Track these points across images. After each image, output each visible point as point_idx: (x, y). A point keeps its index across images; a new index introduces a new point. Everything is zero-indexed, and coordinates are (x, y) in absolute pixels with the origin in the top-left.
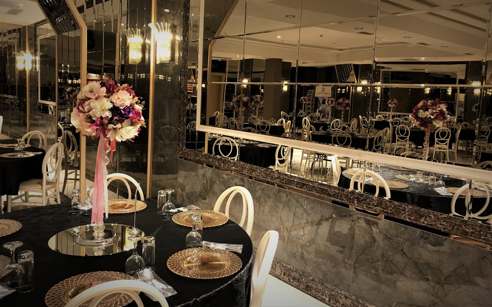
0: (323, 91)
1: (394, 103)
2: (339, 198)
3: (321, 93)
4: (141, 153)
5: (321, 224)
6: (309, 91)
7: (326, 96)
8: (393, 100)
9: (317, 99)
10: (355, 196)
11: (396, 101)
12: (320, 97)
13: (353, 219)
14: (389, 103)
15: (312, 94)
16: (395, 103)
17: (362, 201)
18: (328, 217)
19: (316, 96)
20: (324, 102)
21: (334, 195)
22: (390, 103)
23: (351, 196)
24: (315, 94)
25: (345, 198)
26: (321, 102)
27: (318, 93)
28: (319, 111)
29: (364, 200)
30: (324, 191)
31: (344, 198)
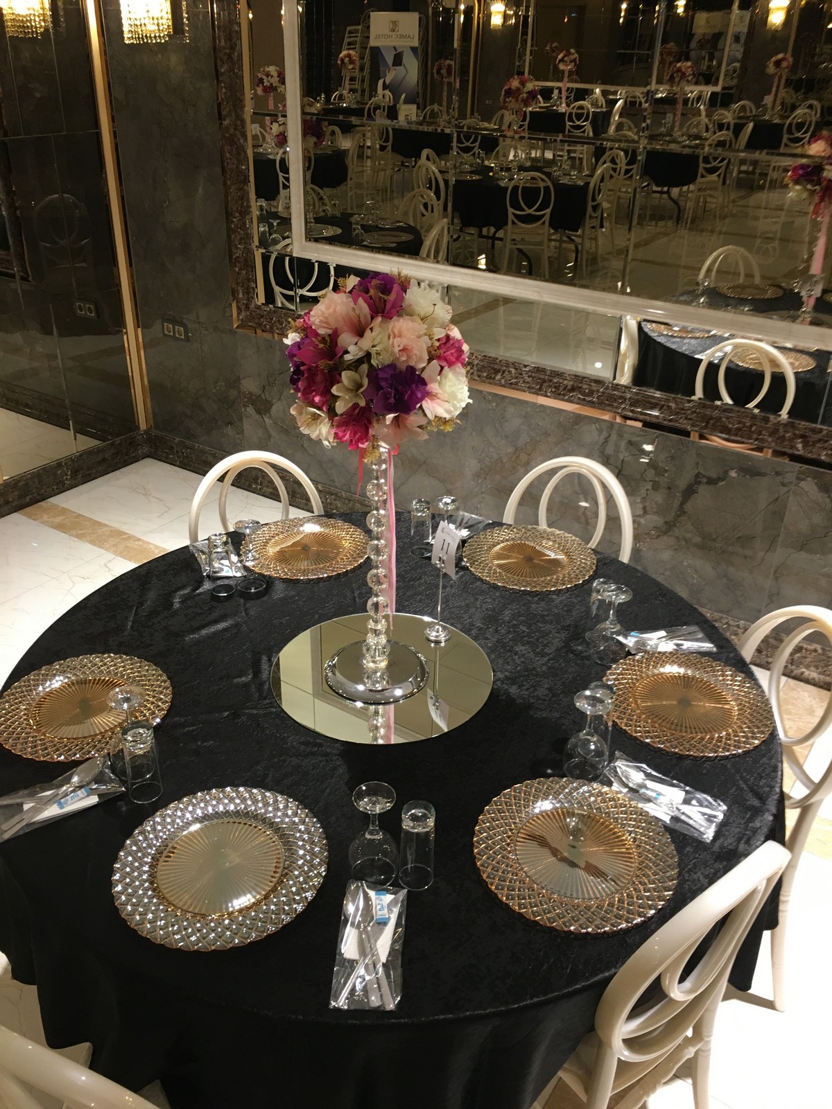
0: (393, 30)
1: (571, 62)
2: (755, 436)
3: (389, 36)
4: (97, 309)
5: (695, 492)
6: (348, 28)
7: (405, 44)
8: (568, 54)
9: (376, 52)
10: (797, 432)
11: (576, 55)
12: (387, 48)
13: (786, 481)
14: (560, 61)
15: (358, 39)
16: (574, 60)
17: (814, 442)
18: (714, 476)
19: (373, 42)
20: (398, 60)
21: (739, 429)
22: (562, 60)
23: (785, 431)
24: (368, 37)
25: (770, 436)
26: (390, 59)
27: (378, 37)
28: (385, 87)
29: (820, 440)
30: (712, 422)
31: (766, 437)
